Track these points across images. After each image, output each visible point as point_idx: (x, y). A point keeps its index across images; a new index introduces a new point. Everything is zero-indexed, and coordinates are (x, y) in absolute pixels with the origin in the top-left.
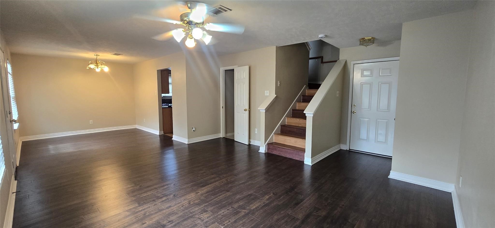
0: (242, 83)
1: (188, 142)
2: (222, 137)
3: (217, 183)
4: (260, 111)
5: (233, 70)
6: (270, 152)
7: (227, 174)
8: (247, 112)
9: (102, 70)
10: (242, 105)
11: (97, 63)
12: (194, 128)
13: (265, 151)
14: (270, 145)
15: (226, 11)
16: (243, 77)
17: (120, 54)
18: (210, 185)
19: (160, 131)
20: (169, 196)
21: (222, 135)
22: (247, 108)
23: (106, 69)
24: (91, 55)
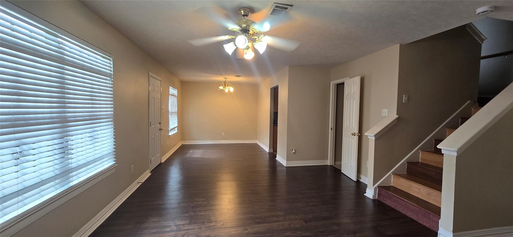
0: (352, 100)
1: (286, 164)
2: (329, 165)
3: (275, 225)
4: (369, 137)
5: (343, 84)
6: (381, 200)
7: (297, 217)
8: (356, 138)
9: (229, 91)
10: (351, 128)
11: (225, 85)
12: (294, 150)
13: (374, 196)
14: (382, 189)
15: (286, 8)
16: (354, 92)
17: (240, 76)
18: (266, 225)
19: (269, 148)
20: (219, 223)
21: (329, 162)
22: (356, 131)
23: (232, 89)
24: (221, 78)
